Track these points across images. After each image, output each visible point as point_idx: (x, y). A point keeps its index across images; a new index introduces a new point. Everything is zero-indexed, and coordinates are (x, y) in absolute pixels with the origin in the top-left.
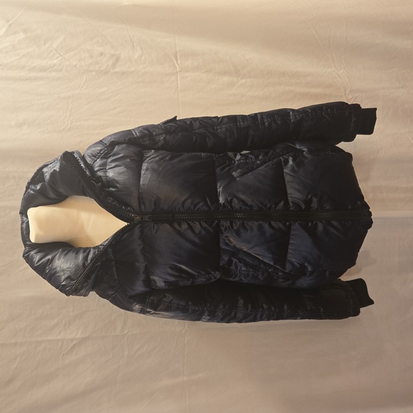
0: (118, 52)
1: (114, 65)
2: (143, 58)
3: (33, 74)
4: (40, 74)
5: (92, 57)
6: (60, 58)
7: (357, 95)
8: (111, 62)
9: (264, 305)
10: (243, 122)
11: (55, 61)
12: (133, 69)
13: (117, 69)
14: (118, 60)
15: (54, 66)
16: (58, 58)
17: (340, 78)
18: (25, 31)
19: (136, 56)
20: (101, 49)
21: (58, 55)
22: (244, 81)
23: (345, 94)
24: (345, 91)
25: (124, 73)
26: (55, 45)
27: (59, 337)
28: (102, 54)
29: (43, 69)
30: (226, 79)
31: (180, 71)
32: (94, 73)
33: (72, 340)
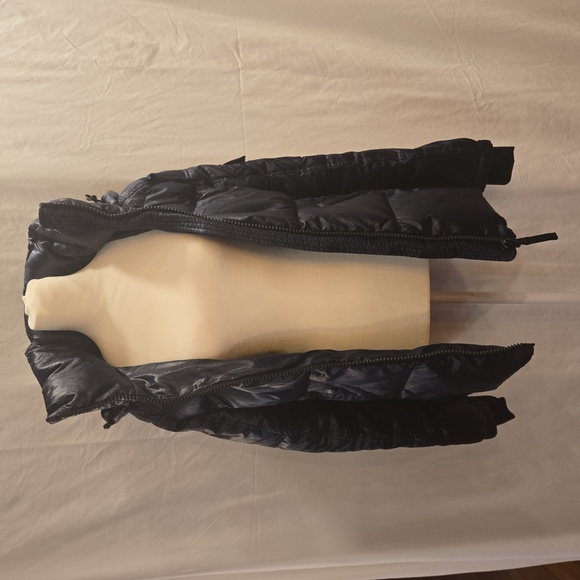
0: (155, 42)
1: (150, 60)
2: (191, 50)
3: (37, 74)
4: (46, 74)
5: (118, 48)
6: (75, 50)
7: (492, 101)
8: (145, 56)
9: (365, 429)
10: (334, 162)
11: (67, 55)
12: (176, 65)
13: (154, 66)
14: (155, 52)
15: (66, 62)
16: (70, 50)
17: (469, 78)
18: (24, 13)
19: (181, 47)
20: (131, 38)
21: (71, 46)
22: (333, 81)
23: (475, 100)
24: (475, 95)
25: (163, 71)
26: (66, 32)
27: (79, 441)
28: (132, 44)
29: (51, 67)
30: (307, 78)
31: (243, 68)
32: (121, 72)
33: (99, 445)
